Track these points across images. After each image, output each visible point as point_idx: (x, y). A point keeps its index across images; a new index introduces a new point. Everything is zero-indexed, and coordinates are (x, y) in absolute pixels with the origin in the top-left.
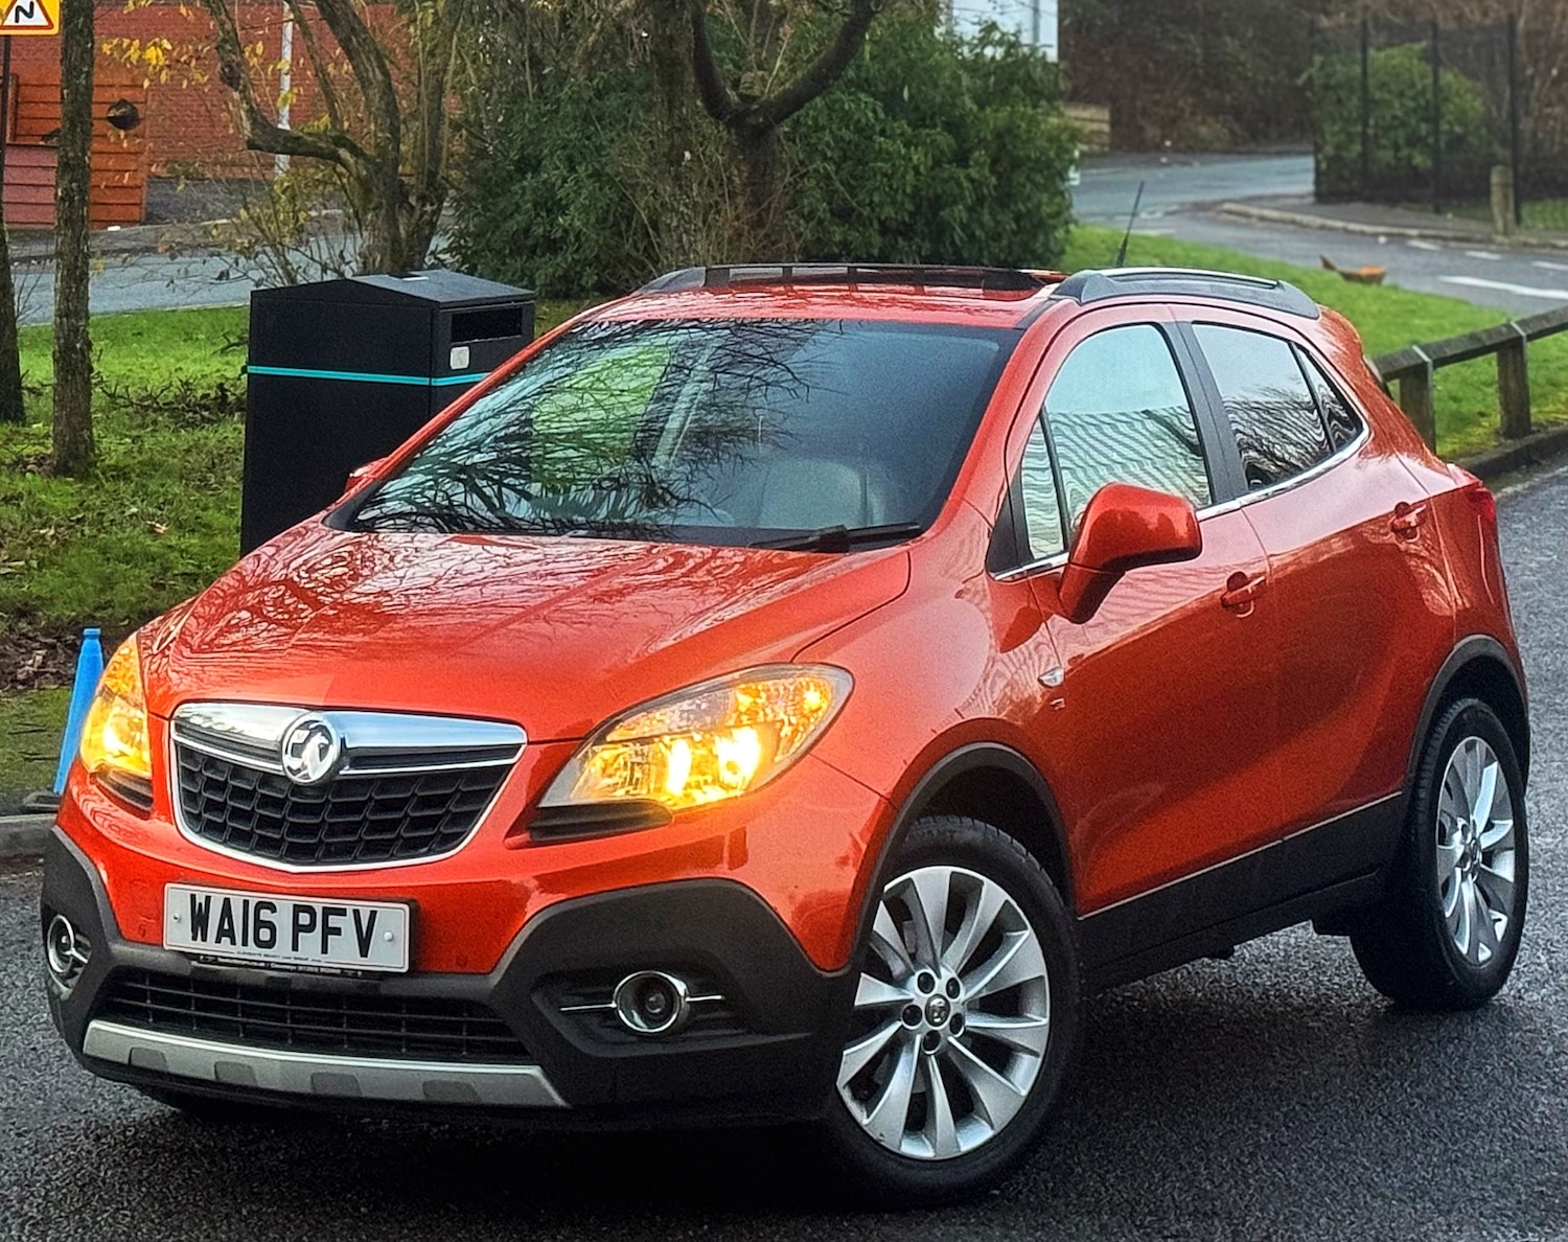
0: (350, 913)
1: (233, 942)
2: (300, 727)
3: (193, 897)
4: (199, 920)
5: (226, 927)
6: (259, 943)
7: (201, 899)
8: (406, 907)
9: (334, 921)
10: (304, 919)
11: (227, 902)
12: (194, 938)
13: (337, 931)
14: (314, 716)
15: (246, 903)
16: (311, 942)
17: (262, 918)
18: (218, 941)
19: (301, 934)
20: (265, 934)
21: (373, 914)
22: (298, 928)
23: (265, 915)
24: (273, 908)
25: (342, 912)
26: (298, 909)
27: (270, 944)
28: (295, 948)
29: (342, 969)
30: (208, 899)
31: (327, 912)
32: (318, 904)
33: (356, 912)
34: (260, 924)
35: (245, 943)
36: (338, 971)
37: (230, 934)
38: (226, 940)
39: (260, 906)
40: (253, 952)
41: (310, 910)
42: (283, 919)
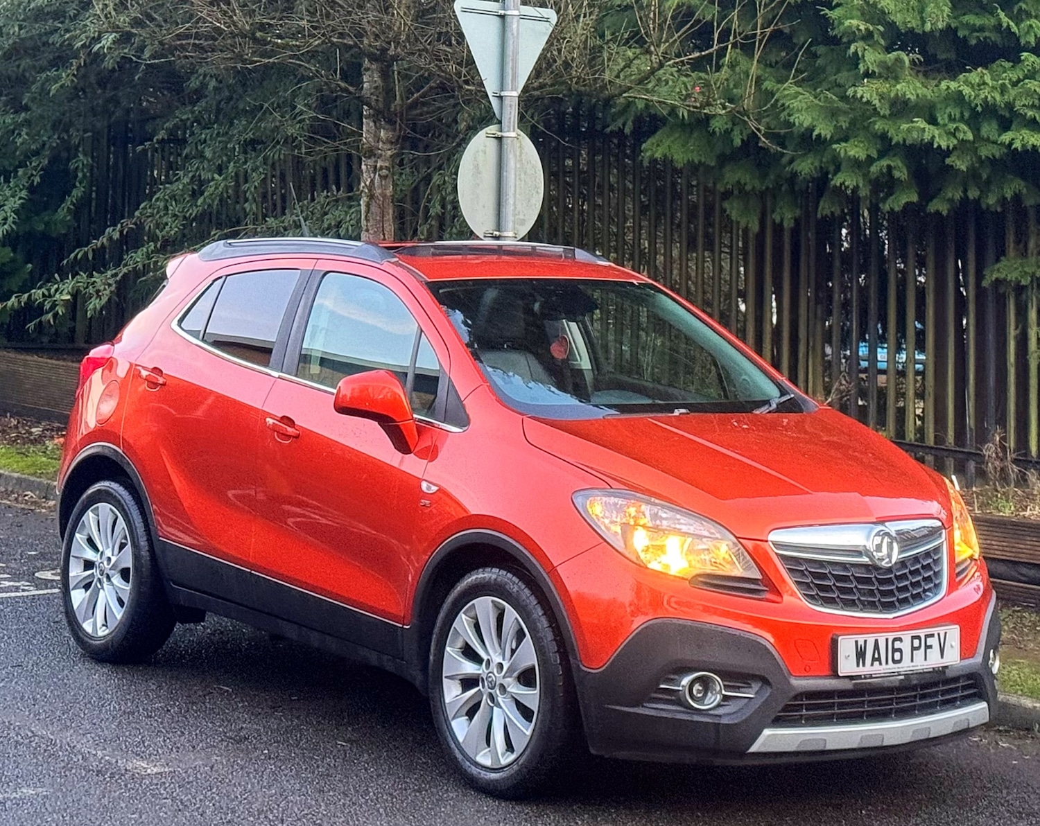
0: (936, 636)
1: (881, 664)
2: (876, 535)
3: (856, 642)
4: (861, 655)
5: (876, 656)
6: (894, 661)
7: (861, 643)
8: (957, 626)
9: (930, 641)
10: (916, 643)
11: (876, 641)
12: (858, 665)
13: (930, 647)
14: (880, 527)
15: (887, 640)
16: (919, 654)
17: (896, 647)
18: (872, 665)
19: (915, 652)
20: (897, 656)
21: (946, 633)
22: (913, 649)
23: (897, 644)
24: (900, 639)
25: (932, 635)
26: (913, 638)
27: (899, 661)
28: (912, 661)
29: (933, 668)
30: (865, 641)
31: (927, 636)
32: (922, 633)
33: (939, 634)
34: (894, 650)
35: (887, 663)
36: (931, 670)
37: (879, 659)
38: (876, 663)
39: (895, 640)
40: (892, 667)
41: (918, 637)
42: (905, 646)
